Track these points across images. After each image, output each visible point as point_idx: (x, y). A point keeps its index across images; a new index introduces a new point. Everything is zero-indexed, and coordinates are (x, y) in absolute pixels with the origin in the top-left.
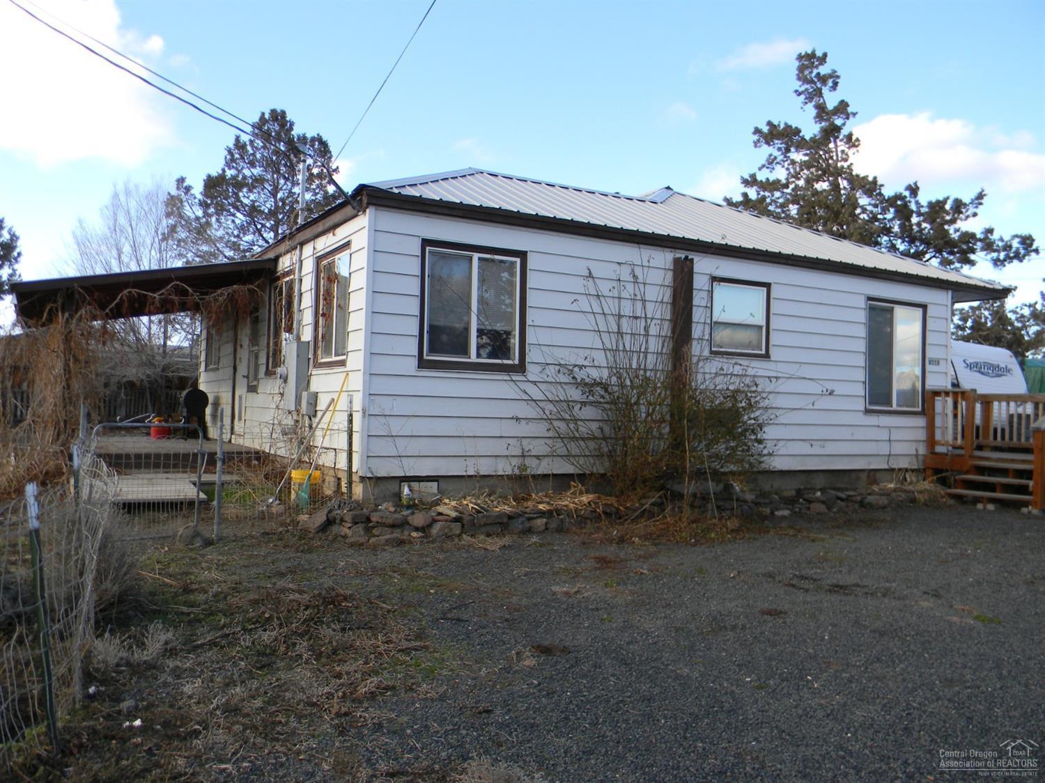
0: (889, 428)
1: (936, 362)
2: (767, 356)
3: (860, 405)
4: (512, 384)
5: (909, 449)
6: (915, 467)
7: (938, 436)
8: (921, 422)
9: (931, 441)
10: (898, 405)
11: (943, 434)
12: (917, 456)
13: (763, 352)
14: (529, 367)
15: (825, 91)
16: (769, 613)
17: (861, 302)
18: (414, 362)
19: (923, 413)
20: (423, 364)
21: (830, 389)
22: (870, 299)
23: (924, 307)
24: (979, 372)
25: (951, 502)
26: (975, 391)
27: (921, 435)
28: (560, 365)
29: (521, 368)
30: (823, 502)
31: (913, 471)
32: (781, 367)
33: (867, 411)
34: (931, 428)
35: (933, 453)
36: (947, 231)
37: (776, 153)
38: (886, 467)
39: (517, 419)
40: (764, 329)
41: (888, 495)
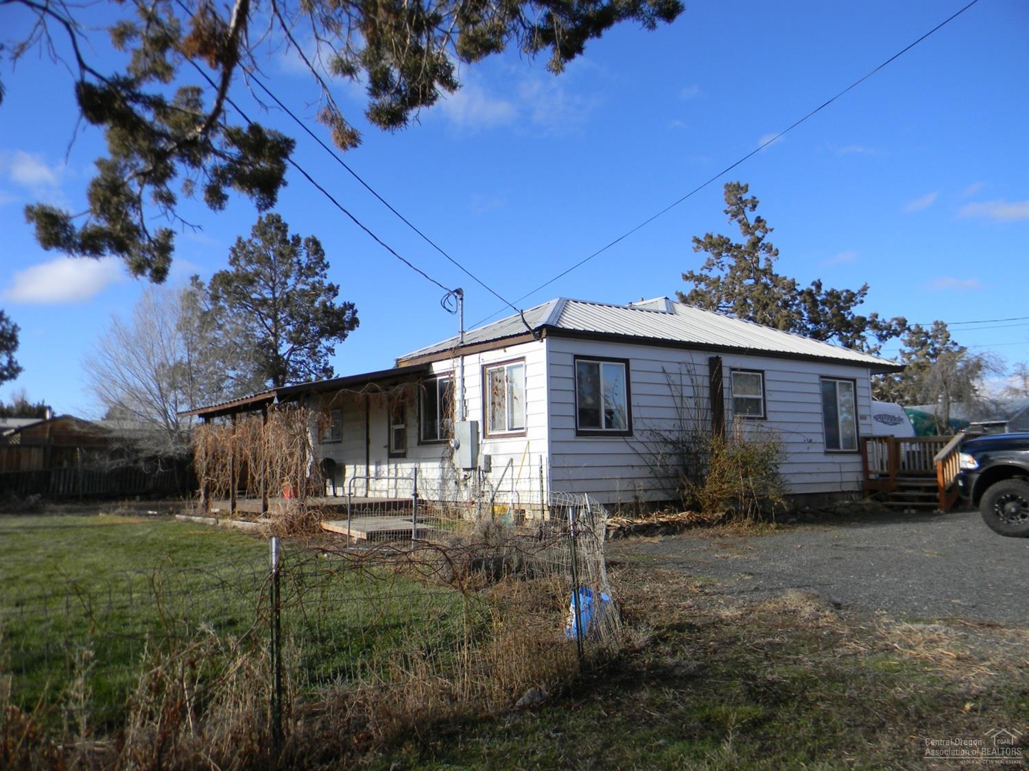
0: (840, 463)
1: (864, 417)
2: (765, 418)
3: (822, 448)
4: (625, 444)
5: (853, 477)
6: (857, 490)
7: (870, 468)
8: (857, 458)
9: (866, 471)
10: (844, 448)
11: (874, 467)
12: (858, 482)
13: (763, 416)
14: (634, 433)
15: (747, 210)
16: (836, 558)
17: (817, 380)
18: (573, 433)
19: (859, 452)
20: (579, 434)
21: (809, 438)
22: (822, 377)
23: (854, 380)
24: (882, 422)
25: (887, 510)
26: (893, 436)
27: (859, 467)
28: (651, 430)
29: (629, 433)
30: (812, 513)
31: (857, 492)
32: (774, 425)
33: (826, 453)
34: (865, 462)
35: (869, 479)
36: (843, 315)
37: (712, 257)
38: (840, 490)
39: (633, 466)
40: (762, 401)
41: (848, 507)
